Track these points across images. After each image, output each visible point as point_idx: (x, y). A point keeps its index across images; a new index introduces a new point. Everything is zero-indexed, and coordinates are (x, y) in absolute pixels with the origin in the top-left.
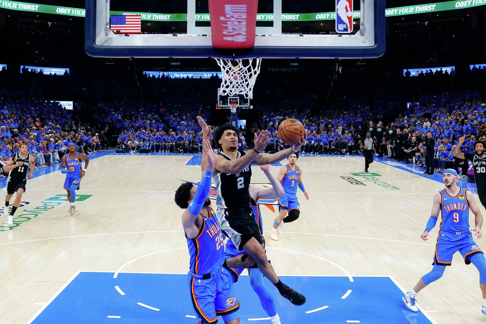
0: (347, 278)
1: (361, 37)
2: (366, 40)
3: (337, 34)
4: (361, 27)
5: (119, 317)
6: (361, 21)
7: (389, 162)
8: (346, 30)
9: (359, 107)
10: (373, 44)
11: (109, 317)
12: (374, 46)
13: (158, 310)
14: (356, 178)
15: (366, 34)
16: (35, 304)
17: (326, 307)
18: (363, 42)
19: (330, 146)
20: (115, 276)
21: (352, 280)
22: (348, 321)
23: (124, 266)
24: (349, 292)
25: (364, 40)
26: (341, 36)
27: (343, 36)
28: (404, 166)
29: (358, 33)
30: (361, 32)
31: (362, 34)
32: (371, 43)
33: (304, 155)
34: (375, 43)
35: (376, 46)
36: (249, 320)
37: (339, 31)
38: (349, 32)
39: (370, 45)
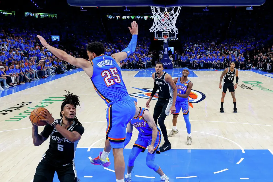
0: (241, 150)
5: (92, 177)
7: (268, 75)
9: (249, 38)
11: (85, 177)
14: (246, 85)
17: (227, 169)
20: (89, 150)
21: (243, 152)
22: (241, 179)
23: (94, 143)
24: (242, 159)
36: (177, 178)
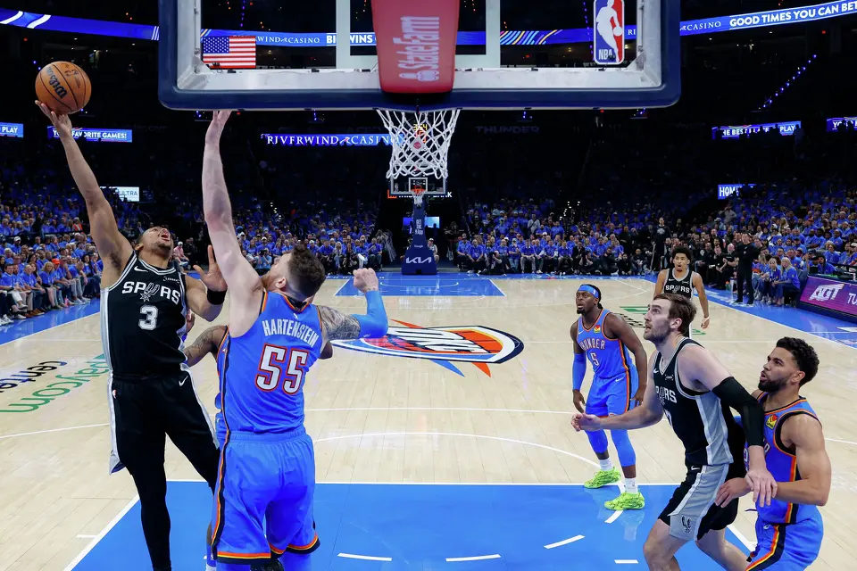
1: (639, 72)
2: (647, 78)
3: (596, 66)
4: (638, 54)
6: (639, 43)
8: (612, 59)
10: (660, 84)
12: (661, 86)
15: (647, 66)
16: (78, 536)
17: (580, 537)
18: (642, 80)
19: (585, 261)
22: (617, 562)
25: (642, 77)
26: (603, 70)
27: (608, 69)
29: (633, 64)
30: (637, 63)
31: (640, 67)
32: (656, 82)
33: (540, 276)
34: (663, 82)
35: (664, 86)
36: (448, 560)
37: (601, 61)
38: (618, 63)
39: (655, 85)
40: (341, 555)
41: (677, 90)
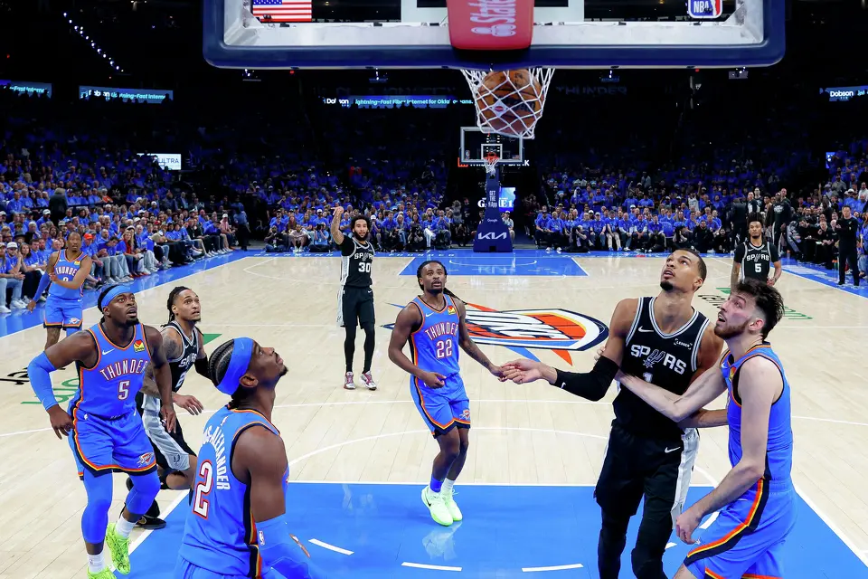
1: (738, 26)
2: (747, 32)
3: (691, 19)
4: (738, 6)
8: (708, 12)
9: (734, 161)
10: (762, 40)
12: (763, 43)
13: (349, 553)
15: (748, 19)
17: (672, 546)
18: (742, 36)
19: (678, 237)
25: (742, 31)
26: (698, 24)
27: (704, 24)
28: (822, 274)
29: (732, 17)
30: (737, 17)
31: (740, 21)
32: (758, 38)
33: (627, 254)
34: (765, 38)
35: (766, 42)
37: (696, 14)
38: (715, 16)
39: (756, 42)
40: (405, 564)
41: (782, 46)
